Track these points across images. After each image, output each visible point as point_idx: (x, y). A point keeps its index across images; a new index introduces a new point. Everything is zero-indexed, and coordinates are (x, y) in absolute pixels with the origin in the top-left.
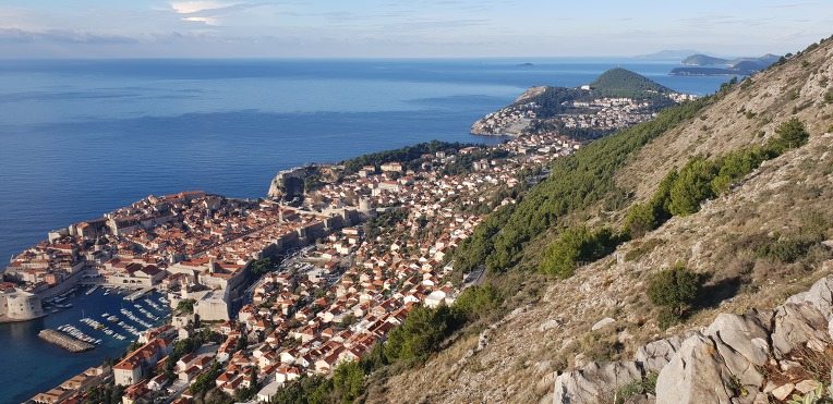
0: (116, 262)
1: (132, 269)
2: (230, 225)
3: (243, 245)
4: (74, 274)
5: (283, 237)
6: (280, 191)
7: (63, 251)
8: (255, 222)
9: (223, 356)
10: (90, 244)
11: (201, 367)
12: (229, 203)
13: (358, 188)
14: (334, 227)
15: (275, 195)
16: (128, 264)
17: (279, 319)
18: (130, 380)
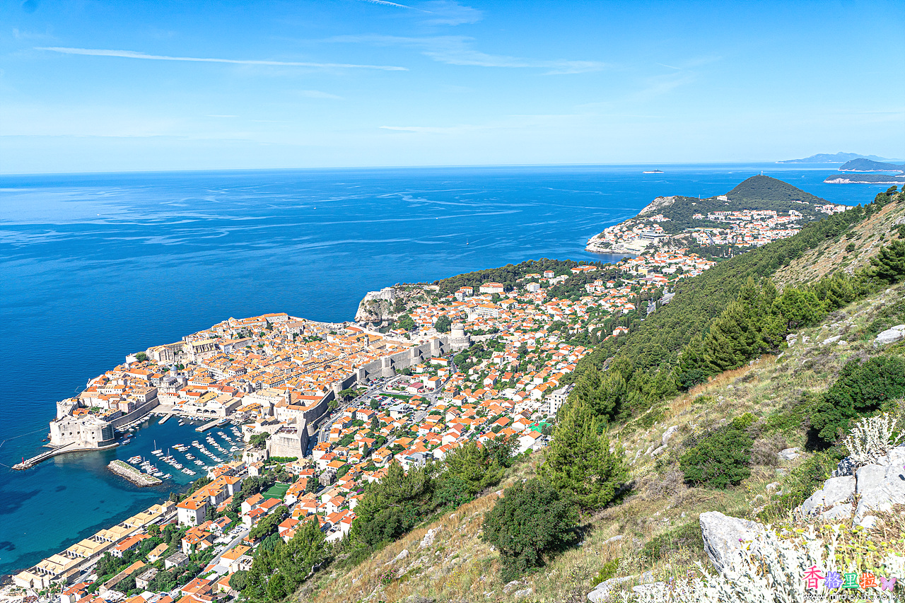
2: (311, 351)
3: (323, 374)
4: (147, 401)
5: (365, 367)
6: (368, 314)
7: (138, 376)
8: (338, 348)
9: (290, 499)
10: (165, 370)
11: (266, 510)
12: (312, 327)
13: (453, 312)
14: (422, 357)
15: (363, 319)
16: (203, 391)
17: (355, 459)
18: (193, 521)
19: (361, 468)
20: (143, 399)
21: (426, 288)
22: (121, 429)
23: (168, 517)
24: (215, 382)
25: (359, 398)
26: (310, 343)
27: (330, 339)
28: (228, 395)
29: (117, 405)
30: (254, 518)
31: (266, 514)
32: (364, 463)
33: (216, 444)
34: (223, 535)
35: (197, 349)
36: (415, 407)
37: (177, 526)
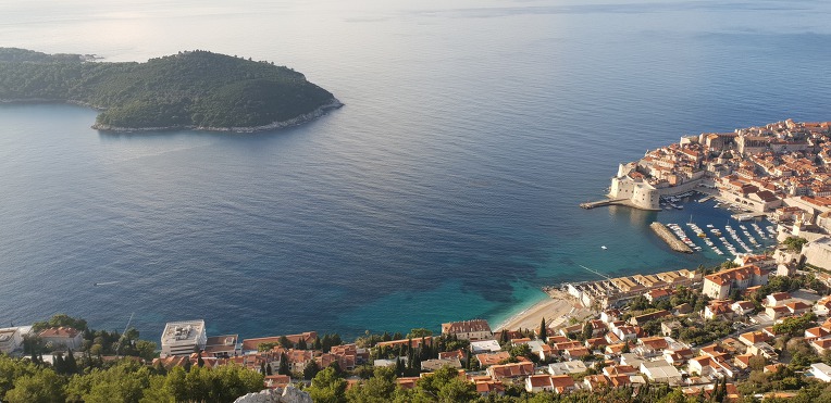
0: (734, 179)
1: (747, 190)
4: (693, 180)
7: (689, 156)
9: (821, 310)
11: (792, 311)
18: (717, 294)
29: (667, 177)
33: (748, 235)
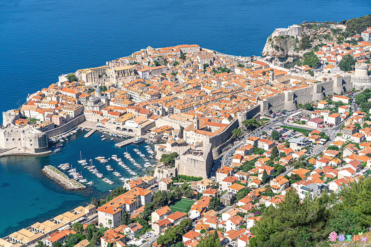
2: (220, 81)
3: (230, 104)
4: (75, 117)
5: (269, 99)
6: (274, 49)
7: (69, 94)
8: (244, 80)
9: (194, 214)
10: (91, 90)
11: (172, 221)
12: (221, 59)
13: (358, 52)
14: (324, 94)
15: (270, 54)
16: (122, 112)
17: (254, 184)
18: (111, 223)
19: (260, 193)
20: (72, 114)
21: (334, 27)
22: (53, 139)
23: (90, 217)
24: (133, 104)
25: (262, 128)
26: (219, 74)
27: (237, 71)
28: (144, 116)
29: (51, 118)
30: (162, 227)
31: (173, 224)
32: (263, 189)
33: (132, 159)
34: (135, 239)
35: (118, 74)
36: (314, 141)
37: (97, 227)
